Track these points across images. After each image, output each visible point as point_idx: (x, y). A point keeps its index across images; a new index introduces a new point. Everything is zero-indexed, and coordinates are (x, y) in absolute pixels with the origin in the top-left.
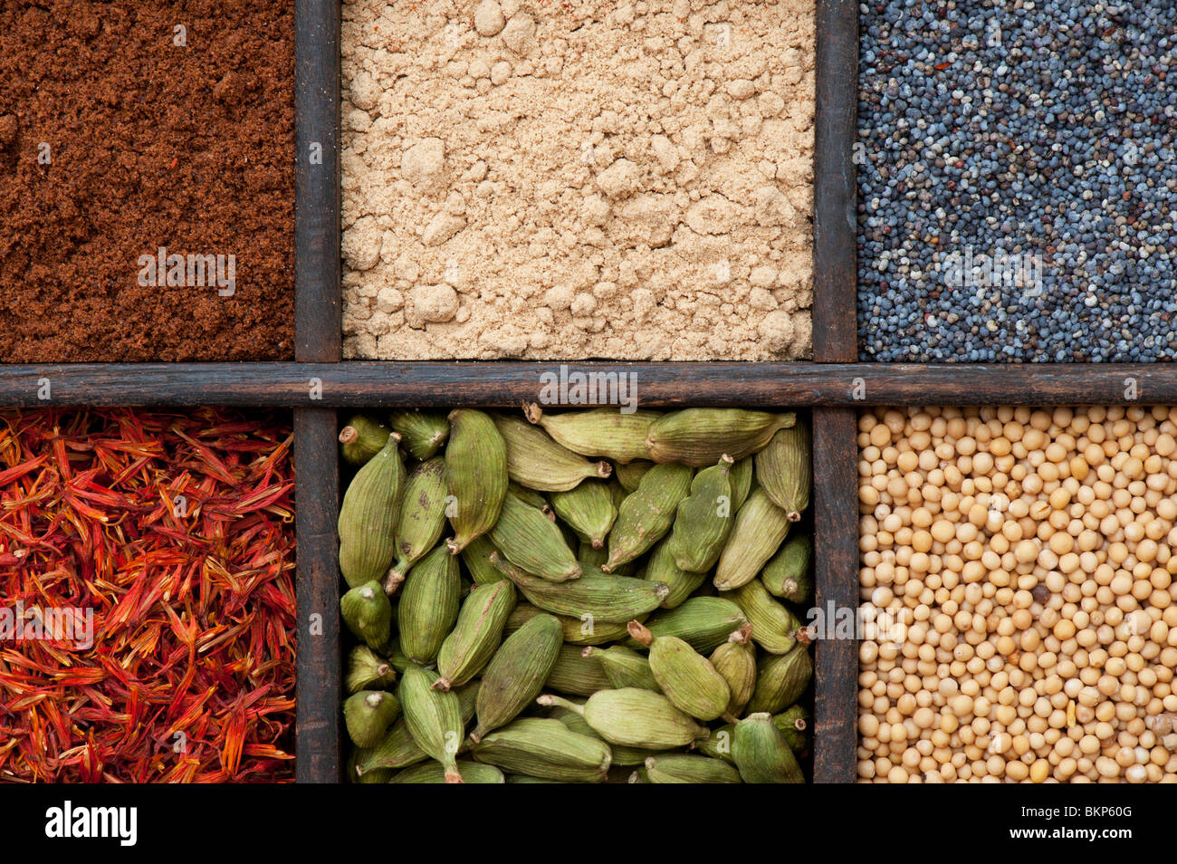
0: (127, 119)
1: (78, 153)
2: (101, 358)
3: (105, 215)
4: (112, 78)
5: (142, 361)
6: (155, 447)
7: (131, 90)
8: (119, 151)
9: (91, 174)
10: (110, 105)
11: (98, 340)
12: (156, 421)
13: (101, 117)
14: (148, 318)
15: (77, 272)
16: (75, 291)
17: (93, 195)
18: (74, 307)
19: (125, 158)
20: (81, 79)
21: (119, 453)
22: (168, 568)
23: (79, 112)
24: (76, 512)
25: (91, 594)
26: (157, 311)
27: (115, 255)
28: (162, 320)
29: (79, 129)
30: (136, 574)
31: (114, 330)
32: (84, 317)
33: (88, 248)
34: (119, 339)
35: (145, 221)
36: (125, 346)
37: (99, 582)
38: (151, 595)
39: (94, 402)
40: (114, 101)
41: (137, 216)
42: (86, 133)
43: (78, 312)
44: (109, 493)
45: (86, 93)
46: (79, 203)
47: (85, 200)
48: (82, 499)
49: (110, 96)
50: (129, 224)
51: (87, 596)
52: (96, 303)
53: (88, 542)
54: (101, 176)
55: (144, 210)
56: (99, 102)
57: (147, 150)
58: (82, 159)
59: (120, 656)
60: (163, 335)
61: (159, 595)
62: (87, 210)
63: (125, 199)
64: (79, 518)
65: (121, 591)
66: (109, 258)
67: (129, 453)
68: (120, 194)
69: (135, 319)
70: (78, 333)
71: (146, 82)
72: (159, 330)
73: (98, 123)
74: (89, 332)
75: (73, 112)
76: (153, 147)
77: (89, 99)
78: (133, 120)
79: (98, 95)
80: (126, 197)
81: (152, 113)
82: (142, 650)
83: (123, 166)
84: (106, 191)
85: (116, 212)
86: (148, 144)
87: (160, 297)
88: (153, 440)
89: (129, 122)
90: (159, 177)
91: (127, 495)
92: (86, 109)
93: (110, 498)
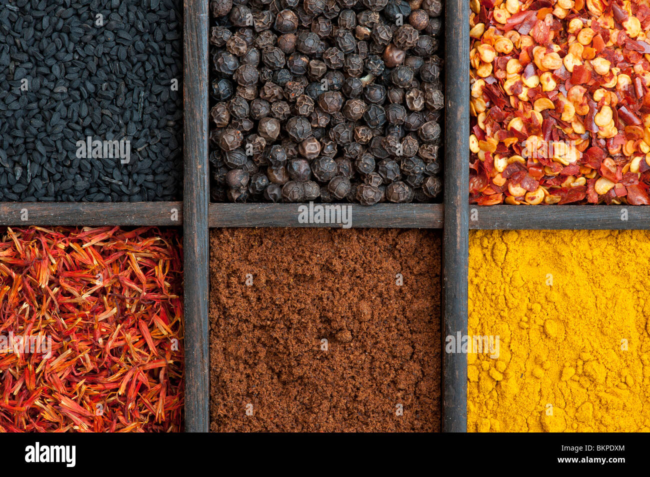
0: (349, 405)
1: (329, 379)
2: (213, 388)
3: (294, 392)
4: (372, 396)
5: (211, 413)
6: (162, 418)
7: (365, 409)
8: (330, 401)
9: (317, 385)
10: (356, 396)
11: (223, 387)
12: (176, 417)
13: (350, 391)
14: (235, 416)
15: (261, 374)
16: (251, 373)
17: (305, 385)
18: (242, 373)
19: (326, 404)
20: (371, 377)
21: (158, 396)
22: (92, 426)
23: (353, 377)
24: (124, 374)
25: (78, 383)
26: (239, 422)
27: (271, 398)
28: (234, 425)
29: (343, 378)
30: (89, 409)
31: (228, 396)
32: (235, 379)
33: (275, 381)
34: (223, 399)
35: (290, 415)
36: (219, 404)
37: (84, 388)
38: (77, 418)
39: (187, 391)
40: (359, 399)
41: (293, 411)
42: (341, 383)
43: (238, 375)
44: (135, 393)
45: (364, 382)
46: (301, 378)
47: (302, 381)
48: (132, 377)
49: (362, 396)
50: (288, 406)
51: (76, 380)
52: (244, 386)
53: (107, 381)
54: (316, 391)
55: (297, 414)
56: (358, 389)
57: (330, 416)
58: (325, 380)
59: (42, 399)
60: (226, 425)
61: (77, 423)
62: (297, 381)
63: (302, 403)
64: (121, 375)
65: (79, 400)
66: (270, 394)
67: (158, 401)
68: (306, 401)
69: (235, 410)
70: (226, 376)
71: (369, 417)
72: (228, 423)
73: (346, 390)
74: (228, 382)
75: (352, 374)
76: (332, 420)
77: (360, 383)
78: (348, 408)
79: (362, 389)
80: (304, 404)
81: (352, 419)
82: (45, 412)
83: (321, 404)
84: (308, 393)
85: (295, 398)
86: (334, 416)
87: (247, 423)
88: (165, 415)
89: (346, 406)
90: (315, 424)
91: (134, 402)
92: (354, 382)
93: (132, 394)
